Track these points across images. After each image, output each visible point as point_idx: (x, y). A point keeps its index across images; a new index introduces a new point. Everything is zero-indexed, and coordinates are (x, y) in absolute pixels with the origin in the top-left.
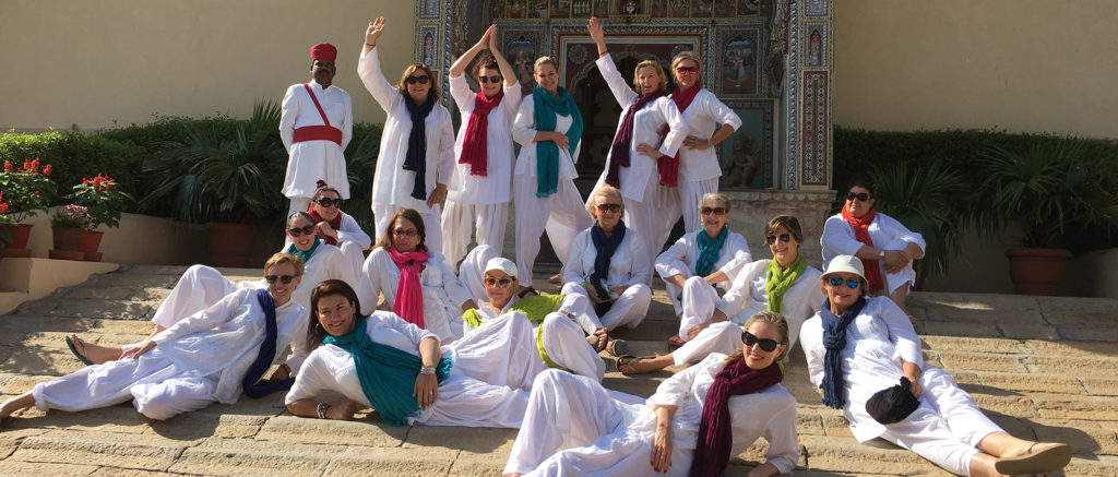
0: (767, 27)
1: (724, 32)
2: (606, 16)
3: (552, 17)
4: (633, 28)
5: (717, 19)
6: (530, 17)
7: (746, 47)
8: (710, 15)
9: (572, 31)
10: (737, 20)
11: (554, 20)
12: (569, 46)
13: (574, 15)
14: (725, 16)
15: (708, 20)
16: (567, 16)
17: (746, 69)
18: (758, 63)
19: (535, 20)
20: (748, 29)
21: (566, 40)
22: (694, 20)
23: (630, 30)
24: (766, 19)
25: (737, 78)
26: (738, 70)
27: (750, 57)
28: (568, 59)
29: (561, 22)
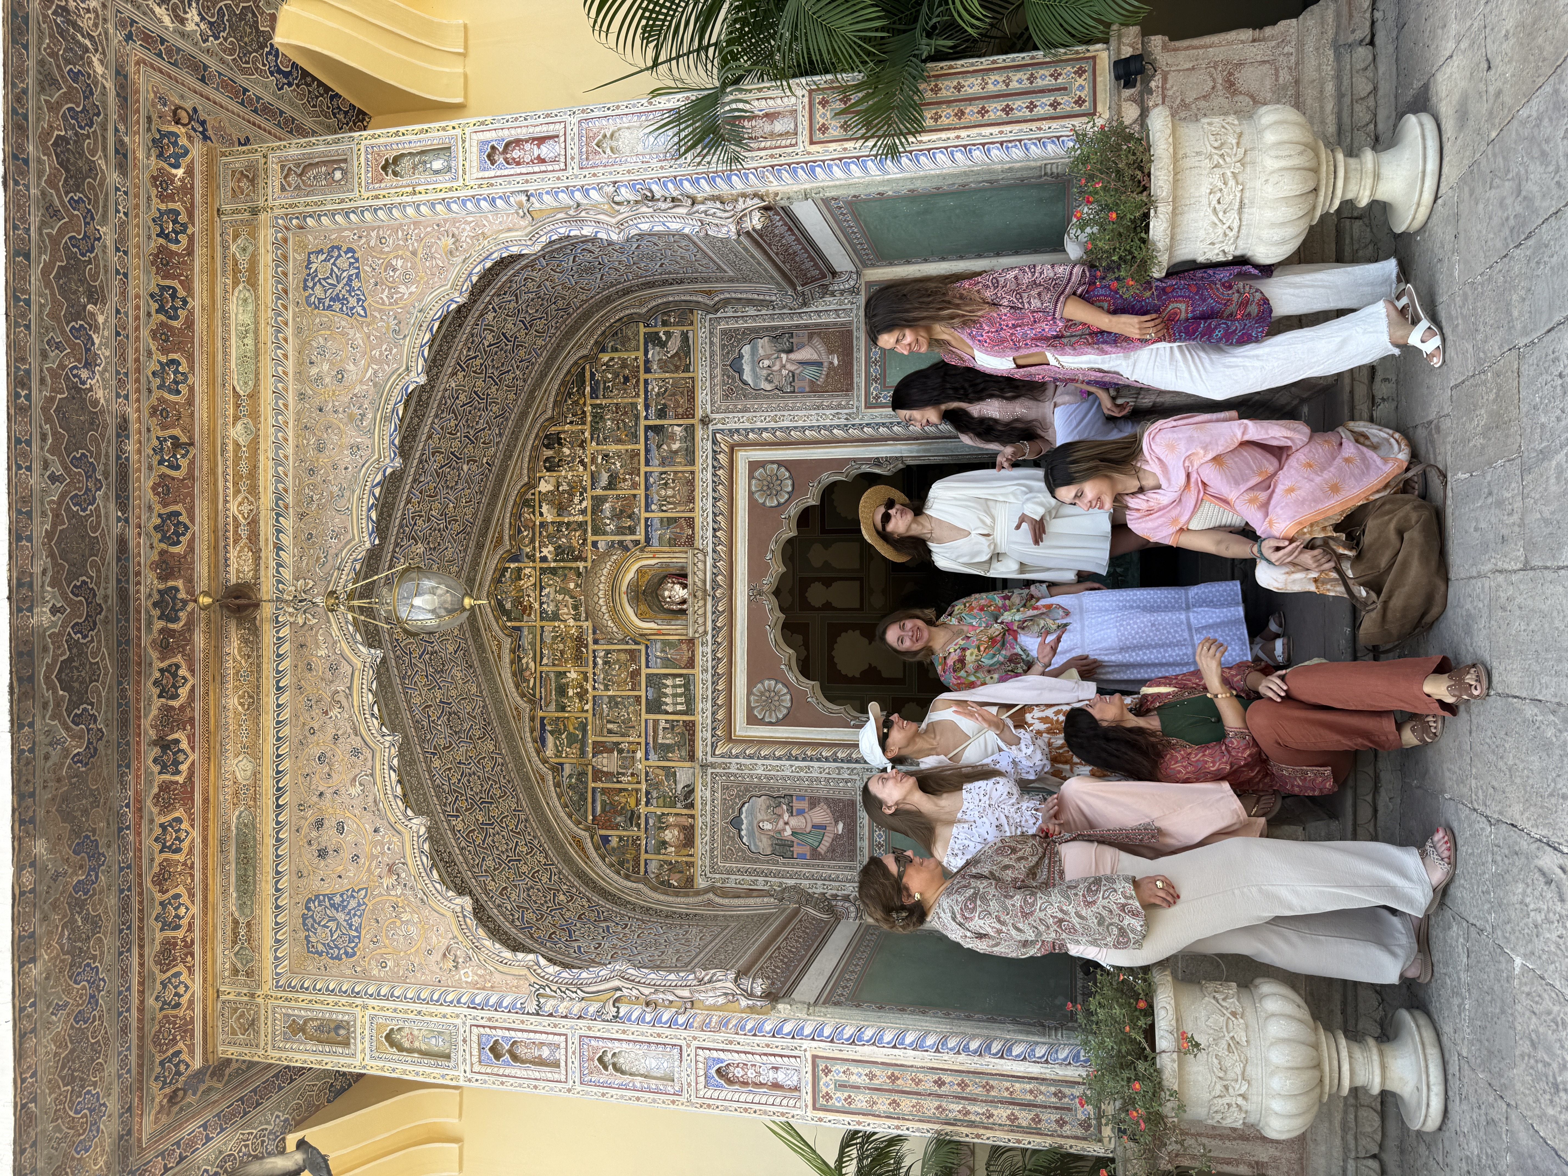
0: (715, 309)
1: (726, 397)
2: (691, 642)
3: (692, 757)
4: (715, 585)
5: (699, 413)
6: (691, 806)
7: (754, 351)
8: (690, 431)
9: (720, 715)
10: (702, 371)
11: (699, 754)
12: (752, 720)
13: (689, 711)
14: (692, 398)
15: (699, 433)
16: (690, 727)
17: (801, 346)
18: (787, 322)
19: (698, 794)
20: (717, 349)
21: (741, 729)
22: (699, 461)
23: (718, 593)
24: (698, 314)
25: (819, 364)
26: (802, 363)
27: (775, 339)
28: (778, 723)
29: (703, 735)
